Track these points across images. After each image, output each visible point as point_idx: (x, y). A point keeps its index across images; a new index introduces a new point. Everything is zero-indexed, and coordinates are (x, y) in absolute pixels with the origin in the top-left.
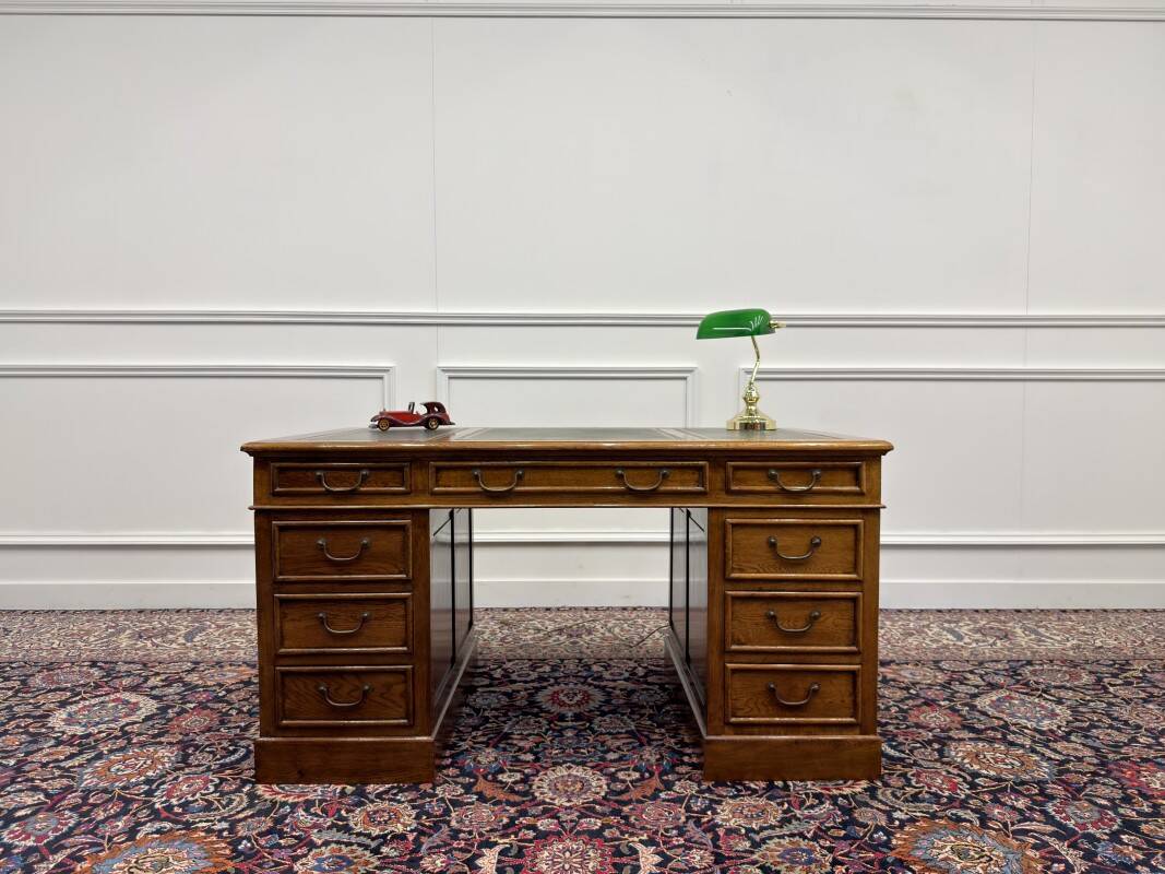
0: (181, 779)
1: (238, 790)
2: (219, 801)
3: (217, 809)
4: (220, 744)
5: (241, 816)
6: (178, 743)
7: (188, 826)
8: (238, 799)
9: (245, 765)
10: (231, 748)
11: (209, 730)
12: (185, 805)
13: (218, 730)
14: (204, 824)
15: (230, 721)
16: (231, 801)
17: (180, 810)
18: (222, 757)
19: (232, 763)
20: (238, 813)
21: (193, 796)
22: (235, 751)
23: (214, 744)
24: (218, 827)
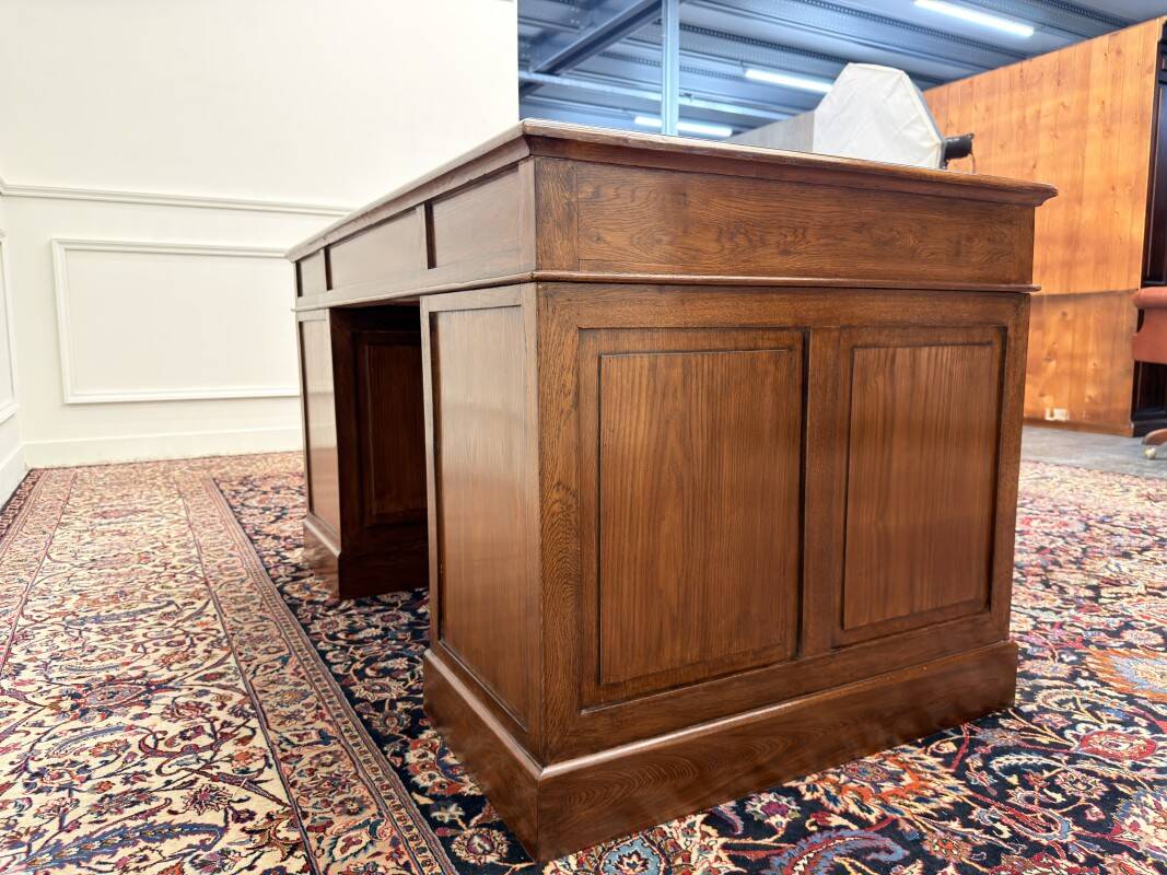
0: (1128, 763)
1: (1042, 710)
2: (1078, 709)
3: (1084, 702)
4: (1030, 800)
5: (1057, 683)
6: (1118, 848)
7: (1131, 699)
8: (1050, 701)
9: (1010, 740)
10: (1014, 780)
11: (1034, 850)
12: (1127, 722)
13: (1016, 838)
14: (1108, 692)
15: (976, 849)
16: (1061, 703)
17: (1137, 719)
18: (1039, 769)
19: (1029, 751)
20: (1056, 687)
21: (1113, 729)
22: (1010, 770)
23: (1042, 804)
24: (1090, 683)
